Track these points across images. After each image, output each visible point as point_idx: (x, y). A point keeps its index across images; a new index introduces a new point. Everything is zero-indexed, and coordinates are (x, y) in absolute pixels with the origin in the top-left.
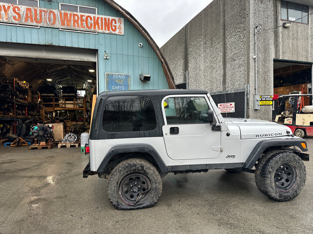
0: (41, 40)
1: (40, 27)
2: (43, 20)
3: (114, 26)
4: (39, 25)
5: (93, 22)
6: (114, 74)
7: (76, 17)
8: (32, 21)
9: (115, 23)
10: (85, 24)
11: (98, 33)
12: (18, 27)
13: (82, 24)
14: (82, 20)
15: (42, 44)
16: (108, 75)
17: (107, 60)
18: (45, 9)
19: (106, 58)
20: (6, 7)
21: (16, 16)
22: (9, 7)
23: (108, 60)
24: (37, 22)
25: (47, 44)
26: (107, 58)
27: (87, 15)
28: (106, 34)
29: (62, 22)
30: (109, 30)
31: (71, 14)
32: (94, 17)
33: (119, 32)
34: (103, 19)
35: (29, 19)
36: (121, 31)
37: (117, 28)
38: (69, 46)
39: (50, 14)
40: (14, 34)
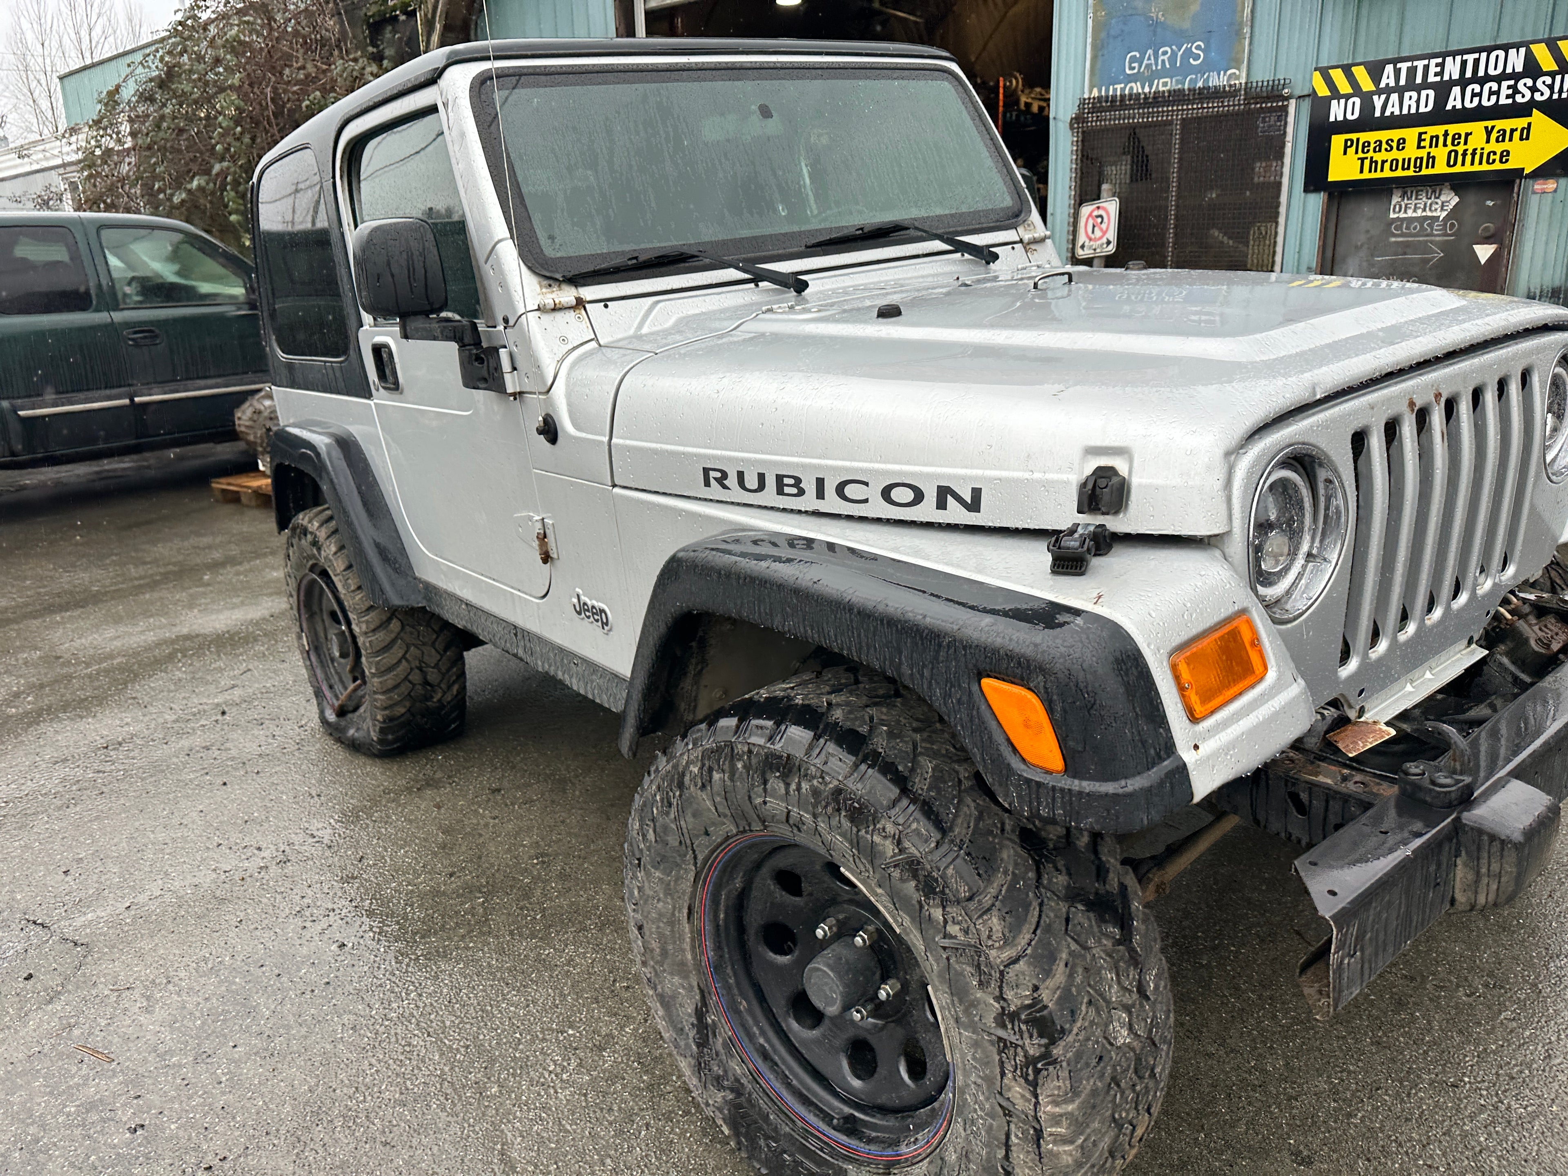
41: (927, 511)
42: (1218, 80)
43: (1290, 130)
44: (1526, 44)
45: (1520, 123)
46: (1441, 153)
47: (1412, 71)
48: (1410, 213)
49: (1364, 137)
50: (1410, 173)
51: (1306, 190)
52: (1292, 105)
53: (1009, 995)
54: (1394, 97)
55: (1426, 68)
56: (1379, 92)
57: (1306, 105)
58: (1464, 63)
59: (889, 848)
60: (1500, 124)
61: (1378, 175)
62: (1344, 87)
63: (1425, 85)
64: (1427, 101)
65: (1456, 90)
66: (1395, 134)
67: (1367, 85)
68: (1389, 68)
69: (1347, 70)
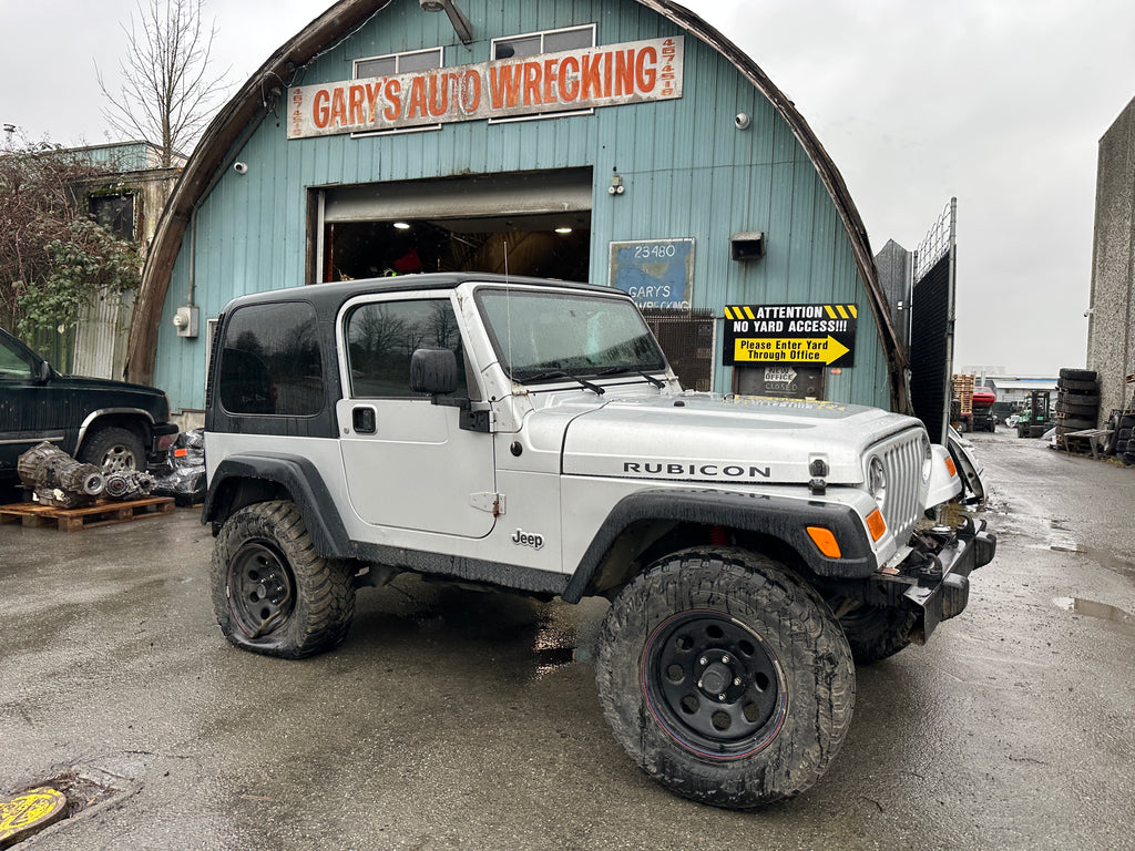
0: (444, 165)
1: (443, 124)
2: (450, 103)
3: (648, 72)
4: (441, 119)
5: (580, 74)
6: (637, 245)
7: (533, 71)
8: (424, 114)
9: (654, 60)
10: (557, 88)
11: (595, 108)
12: (394, 138)
13: (548, 90)
14: (549, 77)
15: (446, 172)
16: (618, 250)
17: (621, 198)
18: (455, 70)
19: (616, 193)
20: (373, 86)
21: (390, 108)
22: (378, 85)
23: (625, 197)
24: (436, 113)
25: (457, 173)
26: (619, 191)
27: (562, 56)
28: (620, 108)
29: (494, 96)
30: (630, 90)
31: (518, 67)
32: (586, 58)
33: (664, 91)
34: (614, 55)
35: (418, 108)
36: (672, 86)
37: (658, 75)
38: (512, 170)
39: (467, 80)
40: (386, 158)
41: (746, 477)
42: (677, 306)
43: (714, 334)
44: (822, 305)
45: (823, 341)
46: (788, 352)
47: (772, 312)
48: (774, 379)
49: (751, 340)
50: (774, 360)
51: (724, 364)
52: (715, 321)
53: (819, 649)
54: (764, 323)
55: (778, 311)
56: (757, 320)
57: (722, 322)
58: (795, 311)
59: (765, 601)
60: (814, 340)
61: (759, 360)
62: (740, 316)
63: (778, 319)
64: (780, 327)
65: (793, 323)
66: (766, 341)
67: (751, 316)
68: (761, 309)
69: (741, 308)
